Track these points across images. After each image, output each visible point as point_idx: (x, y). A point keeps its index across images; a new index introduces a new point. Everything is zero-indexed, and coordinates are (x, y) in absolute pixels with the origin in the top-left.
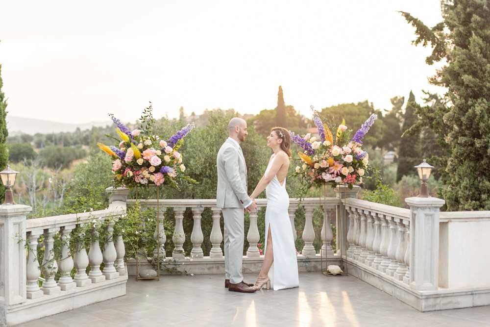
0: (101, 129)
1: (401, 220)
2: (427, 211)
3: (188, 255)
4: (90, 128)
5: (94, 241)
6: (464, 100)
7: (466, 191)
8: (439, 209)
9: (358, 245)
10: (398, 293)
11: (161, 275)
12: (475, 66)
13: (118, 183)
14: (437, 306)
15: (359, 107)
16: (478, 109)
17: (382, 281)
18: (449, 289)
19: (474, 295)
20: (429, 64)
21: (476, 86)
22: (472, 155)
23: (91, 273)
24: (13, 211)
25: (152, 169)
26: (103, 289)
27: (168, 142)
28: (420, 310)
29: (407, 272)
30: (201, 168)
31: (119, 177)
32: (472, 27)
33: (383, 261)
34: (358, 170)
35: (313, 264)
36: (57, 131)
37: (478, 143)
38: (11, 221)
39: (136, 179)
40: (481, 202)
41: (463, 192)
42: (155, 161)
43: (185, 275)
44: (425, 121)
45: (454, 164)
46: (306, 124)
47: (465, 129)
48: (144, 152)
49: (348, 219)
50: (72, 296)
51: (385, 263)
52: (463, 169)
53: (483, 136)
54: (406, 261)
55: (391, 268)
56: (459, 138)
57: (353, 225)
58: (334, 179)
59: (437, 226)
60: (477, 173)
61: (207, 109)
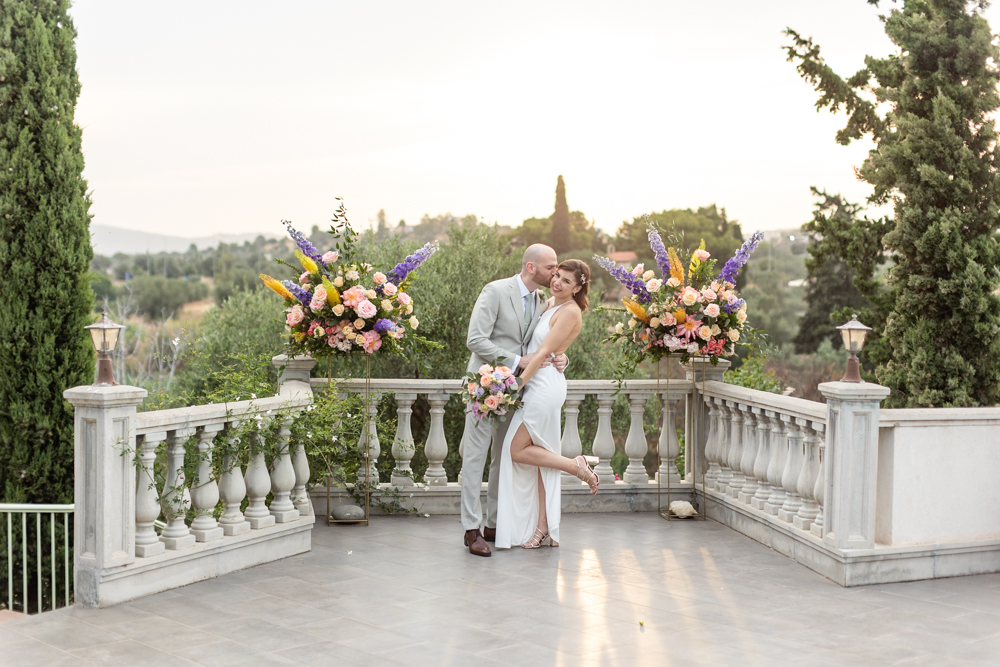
0: (234, 247)
1: (809, 423)
2: (858, 408)
3: (419, 479)
4: (215, 246)
5: (255, 453)
6: (920, 210)
7: (920, 372)
8: (878, 404)
9: (725, 466)
10: (800, 552)
11: (371, 515)
12: (941, 149)
13: (298, 348)
14: (872, 576)
15: (699, 217)
16: (945, 226)
17: (771, 530)
18: (893, 547)
19: (936, 558)
20: (843, 144)
21: (941, 184)
22: (932, 308)
23: (249, 511)
24: (114, 397)
25: (360, 324)
26: (270, 539)
27: (389, 276)
28: (843, 584)
29: (818, 516)
30: (435, 323)
31: (299, 337)
32: (937, 79)
33: (773, 496)
34: (728, 331)
35: (644, 498)
36: (154, 250)
37: (944, 287)
38: (110, 415)
39: (330, 340)
40: (946, 392)
41: (914, 373)
42: (366, 310)
43: (413, 515)
44: (833, 245)
45: (898, 323)
46: (606, 246)
47: (921, 261)
48: (345, 293)
49: (707, 417)
50: (215, 552)
51: (776, 498)
52: (915, 333)
53: (954, 275)
54: (817, 496)
55: (788, 507)
56: (911, 277)
57: (716, 430)
58: (686, 347)
59: (875, 434)
60: (941, 340)
61: (427, 215)
